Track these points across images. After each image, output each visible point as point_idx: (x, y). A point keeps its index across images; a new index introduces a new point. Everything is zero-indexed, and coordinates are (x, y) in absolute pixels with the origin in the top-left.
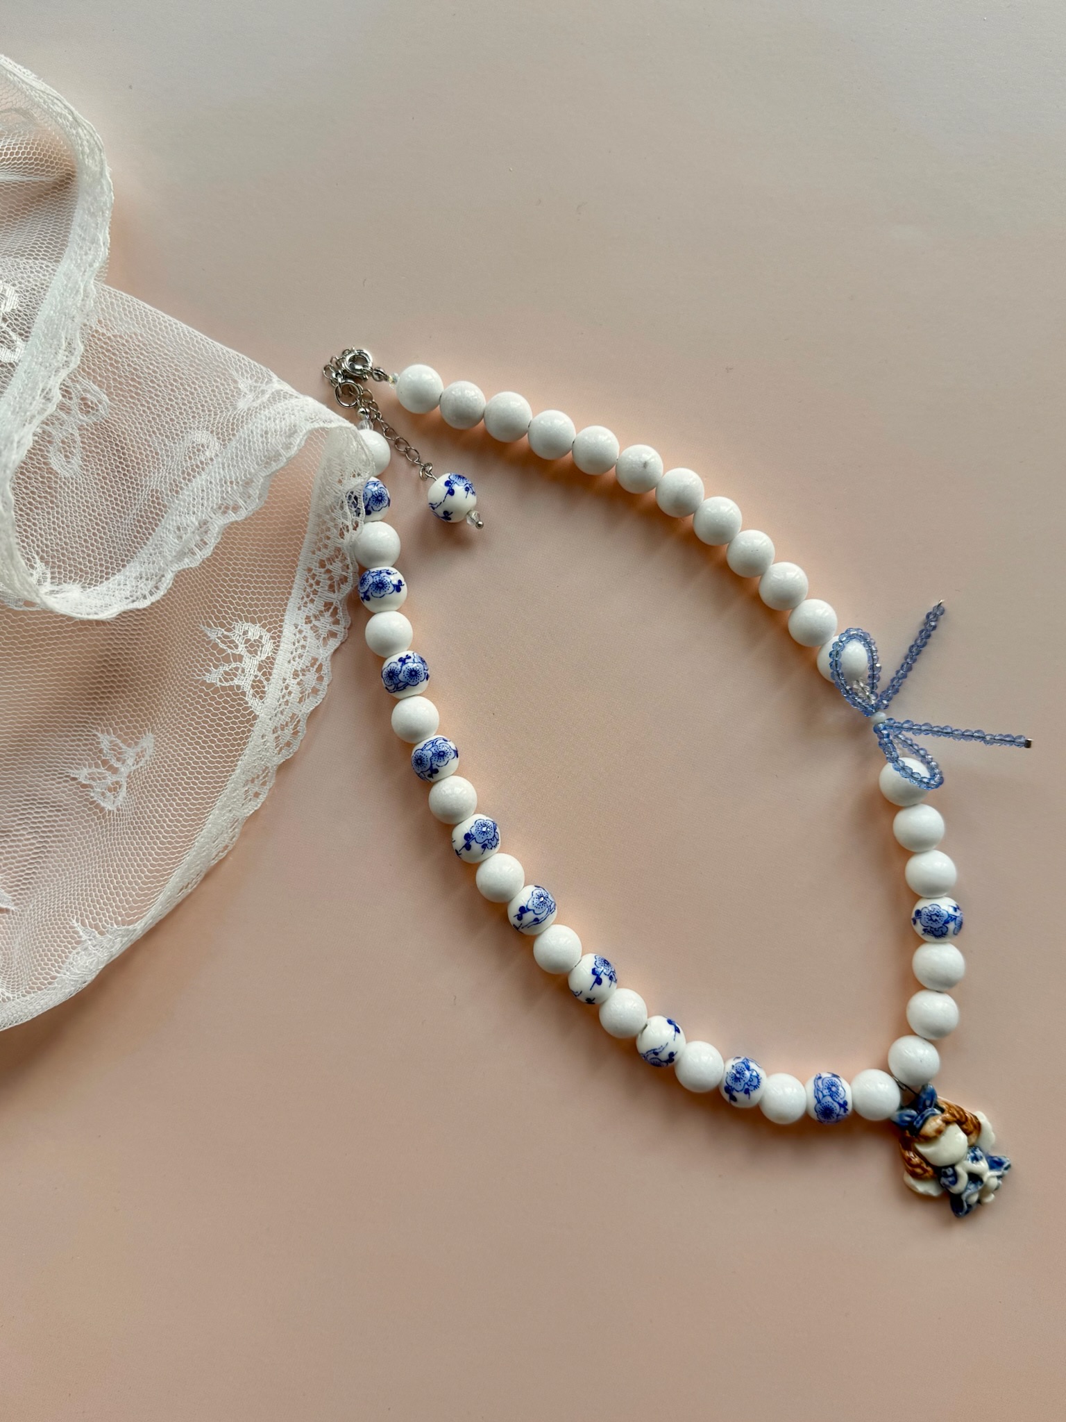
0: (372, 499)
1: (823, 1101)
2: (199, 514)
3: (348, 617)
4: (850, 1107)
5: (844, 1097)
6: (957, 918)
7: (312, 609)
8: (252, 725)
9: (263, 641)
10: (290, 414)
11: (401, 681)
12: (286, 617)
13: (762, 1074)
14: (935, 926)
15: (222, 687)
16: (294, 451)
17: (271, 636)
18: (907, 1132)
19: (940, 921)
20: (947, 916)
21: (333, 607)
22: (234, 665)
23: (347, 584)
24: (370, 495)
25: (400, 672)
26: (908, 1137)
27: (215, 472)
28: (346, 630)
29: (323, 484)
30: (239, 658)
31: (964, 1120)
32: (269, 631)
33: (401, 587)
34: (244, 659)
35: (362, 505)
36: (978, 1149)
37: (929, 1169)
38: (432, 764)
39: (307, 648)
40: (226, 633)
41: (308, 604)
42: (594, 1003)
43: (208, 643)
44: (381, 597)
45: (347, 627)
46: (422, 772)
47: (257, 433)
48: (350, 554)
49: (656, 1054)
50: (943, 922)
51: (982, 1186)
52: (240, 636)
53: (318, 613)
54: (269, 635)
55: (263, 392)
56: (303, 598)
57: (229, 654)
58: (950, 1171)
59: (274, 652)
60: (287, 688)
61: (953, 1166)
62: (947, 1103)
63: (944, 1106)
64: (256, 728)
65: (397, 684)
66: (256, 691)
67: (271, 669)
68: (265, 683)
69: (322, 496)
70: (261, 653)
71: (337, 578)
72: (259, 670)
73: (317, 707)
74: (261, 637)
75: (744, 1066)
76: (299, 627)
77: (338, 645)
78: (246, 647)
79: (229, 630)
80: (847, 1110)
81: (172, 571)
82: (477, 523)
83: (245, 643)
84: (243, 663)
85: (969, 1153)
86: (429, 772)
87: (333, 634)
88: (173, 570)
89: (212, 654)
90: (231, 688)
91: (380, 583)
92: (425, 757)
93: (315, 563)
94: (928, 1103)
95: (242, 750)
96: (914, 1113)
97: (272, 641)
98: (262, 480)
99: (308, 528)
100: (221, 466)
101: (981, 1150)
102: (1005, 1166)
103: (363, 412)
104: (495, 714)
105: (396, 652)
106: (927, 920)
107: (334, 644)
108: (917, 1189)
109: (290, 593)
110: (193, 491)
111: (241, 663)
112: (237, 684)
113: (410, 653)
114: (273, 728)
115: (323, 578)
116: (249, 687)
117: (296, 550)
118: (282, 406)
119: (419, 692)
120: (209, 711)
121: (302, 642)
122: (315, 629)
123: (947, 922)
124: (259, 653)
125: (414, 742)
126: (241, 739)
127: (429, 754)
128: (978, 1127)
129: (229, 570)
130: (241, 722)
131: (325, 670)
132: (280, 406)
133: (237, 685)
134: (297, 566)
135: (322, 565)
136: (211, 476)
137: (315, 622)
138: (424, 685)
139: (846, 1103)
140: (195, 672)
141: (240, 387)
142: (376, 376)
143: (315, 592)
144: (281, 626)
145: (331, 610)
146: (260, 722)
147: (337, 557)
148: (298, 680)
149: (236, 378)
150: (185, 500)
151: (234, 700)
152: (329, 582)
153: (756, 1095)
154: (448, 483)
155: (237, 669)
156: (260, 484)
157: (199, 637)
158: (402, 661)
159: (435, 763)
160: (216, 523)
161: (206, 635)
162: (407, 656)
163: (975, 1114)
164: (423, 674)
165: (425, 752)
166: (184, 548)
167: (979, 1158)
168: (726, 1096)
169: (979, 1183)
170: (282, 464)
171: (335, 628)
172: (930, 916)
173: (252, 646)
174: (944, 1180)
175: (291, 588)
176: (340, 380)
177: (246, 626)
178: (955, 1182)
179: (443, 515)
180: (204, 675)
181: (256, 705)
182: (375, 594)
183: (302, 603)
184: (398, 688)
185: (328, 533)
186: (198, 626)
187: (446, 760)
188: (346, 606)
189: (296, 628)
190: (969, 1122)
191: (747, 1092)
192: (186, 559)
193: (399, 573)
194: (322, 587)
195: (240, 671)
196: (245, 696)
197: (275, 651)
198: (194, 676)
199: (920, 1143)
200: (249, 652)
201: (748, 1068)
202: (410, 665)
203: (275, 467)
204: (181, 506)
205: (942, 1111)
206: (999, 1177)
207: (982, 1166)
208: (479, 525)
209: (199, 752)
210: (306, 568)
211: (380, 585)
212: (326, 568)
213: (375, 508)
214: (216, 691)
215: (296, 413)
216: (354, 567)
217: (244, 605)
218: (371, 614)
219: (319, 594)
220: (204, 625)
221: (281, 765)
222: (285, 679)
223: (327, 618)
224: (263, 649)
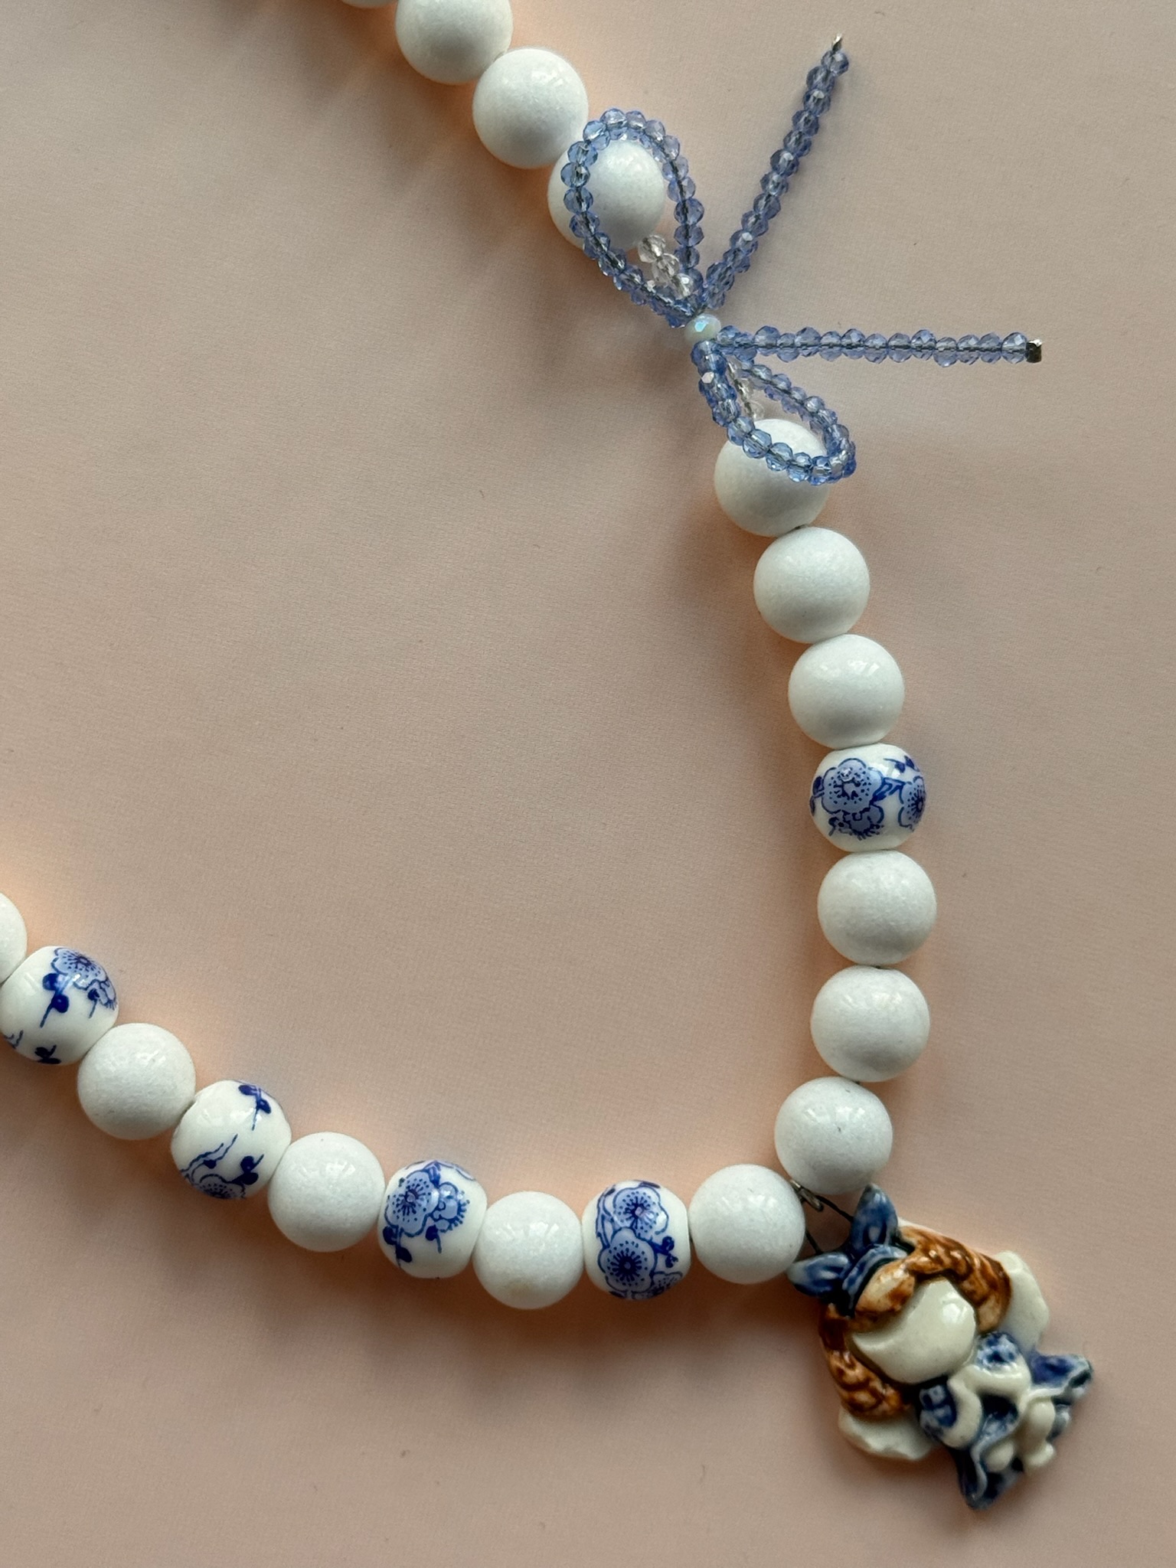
1: (615, 1244)
4: (681, 1250)
5: (663, 1230)
6: (906, 788)
13: (472, 1193)
14: (854, 807)
18: (831, 1307)
19: (861, 795)
20: (879, 782)
26: (834, 1321)
31: (963, 1269)
36: (1004, 1339)
37: (890, 1392)
42: (57, 1061)
49: (211, 1164)
50: (870, 797)
51: (1017, 1423)
58: (937, 1394)
61: (942, 1380)
62: (921, 1233)
63: (914, 1240)
75: (425, 1177)
80: (675, 1259)
85: (980, 1348)
94: (874, 1233)
96: (843, 1260)
101: (1012, 1340)
102: (1075, 1373)
106: (835, 796)
108: (867, 1445)
123: (878, 796)
128: (1001, 1286)
139: (668, 1243)
153: (456, 1241)
163: (997, 1257)
167: (1004, 1357)
168: (390, 1252)
169: (1009, 1416)
172: (842, 786)
174: (927, 1417)
178: (951, 1419)
190: (978, 1274)
191: (432, 1234)
199: (863, 1331)
201: (436, 1182)
205: (909, 1249)
206: (1059, 1402)
207: (1015, 1375)
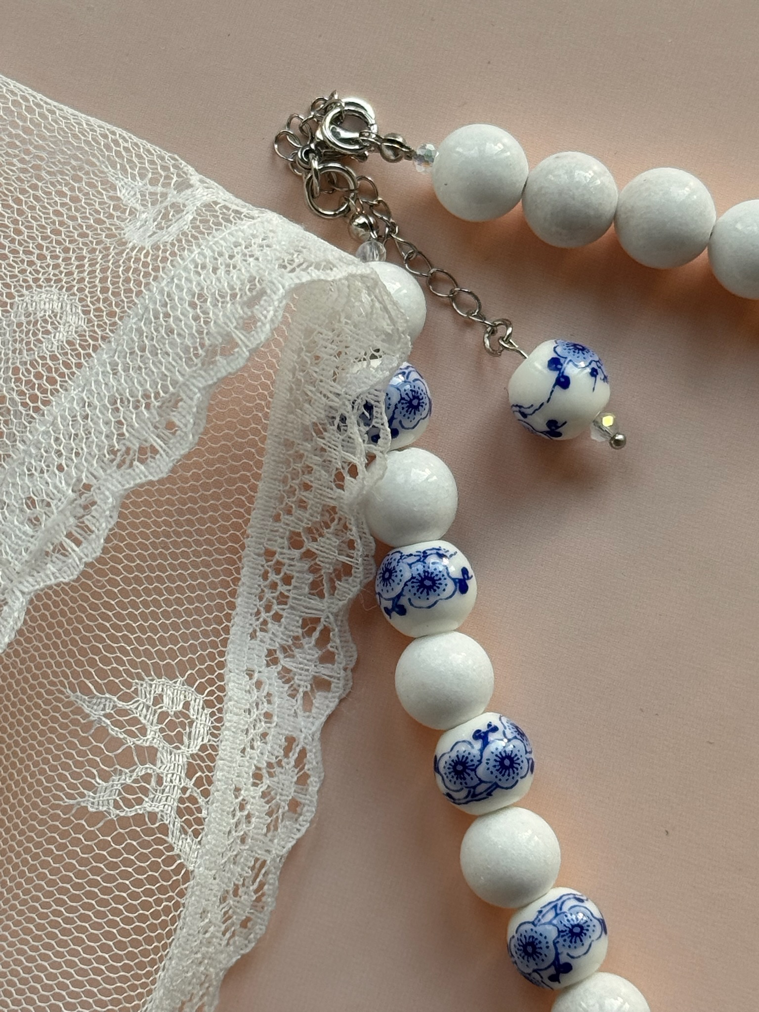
0: (400, 406)
2: (74, 472)
3: (352, 645)
7: (277, 634)
8: (181, 894)
9: (192, 713)
10: (245, 255)
11: (481, 781)
12: (229, 657)
15: (120, 819)
16: (263, 334)
17: (205, 702)
21: (319, 629)
22: (140, 770)
23: (351, 579)
24: (395, 399)
25: (480, 761)
27: (97, 382)
28: (349, 672)
29: (298, 382)
30: (150, 755)
32: (200, 690)
33: (468, 582)
34: (159, 755)
35: (382, 419)
38: (557, 955)
39: (275, 718)
40: (120, 704)
41: (270, 625)
43: (86, 727)
44: (429, 607)
45: (351, 666)
46: (535, 971)
47: (181, 299)
48: (357, 520)
52: (148, 707)
53: (290, 642)
54: (201, 698)
55: (178, 209)
56: (258, 613)
57: (130, 747)
59: (213, 735)
60: (242, 807)
64: (189, 900)
65: (474, 787)
66: (187, 822)
67: (210, 769)
68: (201, 800)
69: (294, 405)
70: (189, 738)
71: (327, 569)
72: (189, 776)
73: (299, 841)
74: (187, 705)
76: (256, 675)
77: (333, 705)
78: (162, 730)
79: (126, 698)
81: (23, 593)
82: (613, 438)
83: (160, 721)
84: (159, 764)
86: (552, 971)
87: (321, 684)
88: (26, 590)
89: (97, 751)
90: (139, 819)
91: (426, 578)
92: (541, 939)
93: (280, 540)
95: (165, 947)
97: (208, 711)
98: (199, 395)
99: (265, 468)
100: (109, 368)
103: (363, 225)
104: (670, 832)
105: (464, 719)
107: (325, 704)
109: (232, 606)
110: (53, 424)
111: (155, 765)
112: (149, 809)
113: (493, 718)
114: (219, 894)
115: (298, 568)
116: (173, 814)
117: (239, 515)
118: (223, 239)
119: (516, 800)
120: (97, 871)
121: (265, 707)
122: (286, 676)
124: (185, 739)
125: (512, 906)
126: (164, 925)
127: (551, 933)
129: (118, 573)
130: (162, 890)
131: (313, 759)
132: (222, 238)
133: (149, 813)
134: (243, 547)
135: (295, 542)
136: (90, 391)
137: (284, 662)
138: (525, 784)
140: (62, 789)
141: (118, 194)
142: (389, 153)
143: (282, 599)
144: (221, 677)
145: (316, 634)
146: (198, 884)
147: (328, 527)
148: (263, 788)
149: (112, 179)
150: (39, 442)
151: (145, 845)
152: (311, 577)
154: (555, 363)
155: (147, 778)
156: (195, 402)
157: (65, 716)
158: (482, 736)
159: (564, 952)
160: (108, 489)
161: (79, 711)
162: (489, 725)
164: (525, 761)
165: (539, 929)
166: (46, 544)
170: (241, 362)
171: (325, 671)
173: (172, 726)
175: (233, 594)
176: (315, 164)
177: (158, 685)
179: (546, 429)
180: (82, 795)
181: (188, 849)
182: (417, 602)
183: (257, 624)
184: (474, 795)
185: (307, 478)
186: (62, 692)
187: (587, 943)
188: (346, 623)
189: (251, 676)
192: (50, 566)
193: (459, 553)
194: (295, 587)
195: (153, 783)
196: (167, 835)
197: (215, 731)
198: (62, 799)
200: (168, 739)
202: (498, 744)
203: (224, 367)
204: (30, 456)
208: (618, 443)
209: (84, 961)
210: (262, 552)
211: (428, 583)
212: (303, 550)
213: (406, 423)
214: (109, 828)
215: (257, 253)
216: (366, 545)
217: (151, 641)
218: (406, 641)
219: (290, 602)
220: (74, 691)
221: (232, 967)
222: (237, 790)
223: (309, 650)
224: (193, 730)
